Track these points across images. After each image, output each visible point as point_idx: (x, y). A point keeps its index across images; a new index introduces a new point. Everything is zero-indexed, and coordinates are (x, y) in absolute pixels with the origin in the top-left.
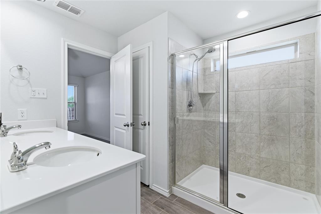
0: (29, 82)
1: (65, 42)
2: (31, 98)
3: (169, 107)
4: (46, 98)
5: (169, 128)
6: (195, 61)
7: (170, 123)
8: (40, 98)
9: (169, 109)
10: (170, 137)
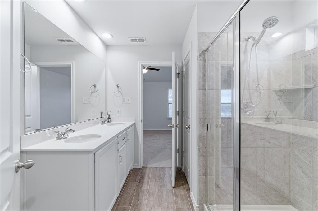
0: (122, 94)
1: (140, 63)
2: (123, 103)
3: (200, 111)
4: (130, 103)
5: (200, 135)
6: (253, 46)
7: (202, 130)
8: (127, 103)
9: (200, 114)
10: (201, 146)
